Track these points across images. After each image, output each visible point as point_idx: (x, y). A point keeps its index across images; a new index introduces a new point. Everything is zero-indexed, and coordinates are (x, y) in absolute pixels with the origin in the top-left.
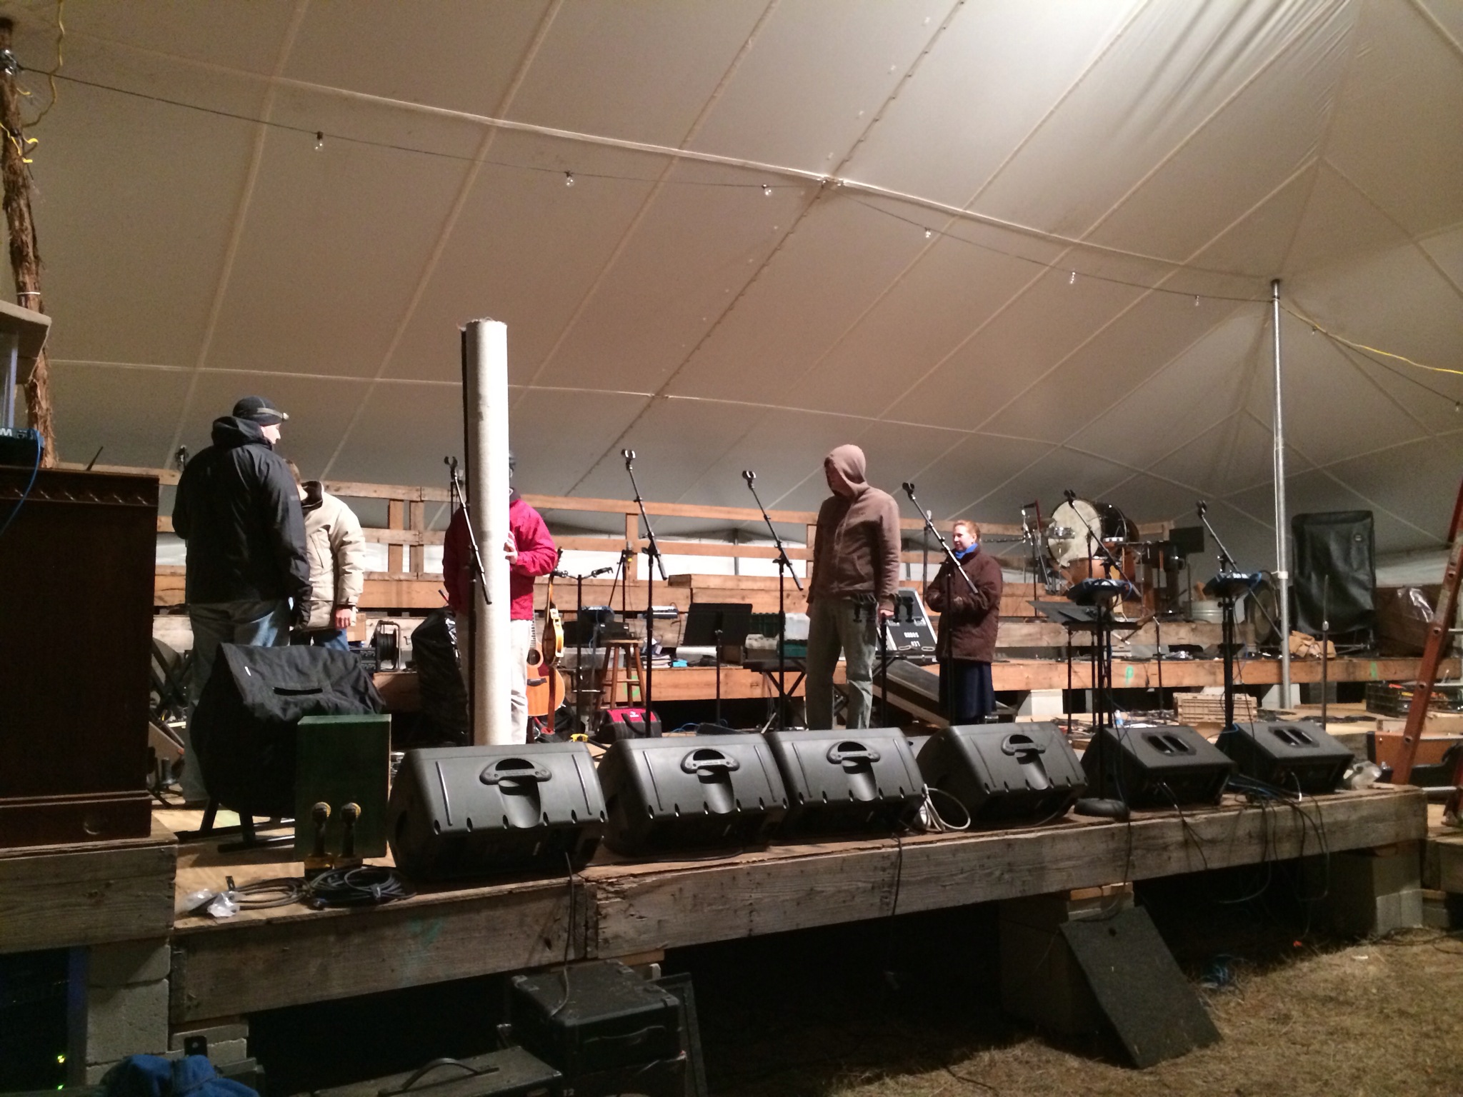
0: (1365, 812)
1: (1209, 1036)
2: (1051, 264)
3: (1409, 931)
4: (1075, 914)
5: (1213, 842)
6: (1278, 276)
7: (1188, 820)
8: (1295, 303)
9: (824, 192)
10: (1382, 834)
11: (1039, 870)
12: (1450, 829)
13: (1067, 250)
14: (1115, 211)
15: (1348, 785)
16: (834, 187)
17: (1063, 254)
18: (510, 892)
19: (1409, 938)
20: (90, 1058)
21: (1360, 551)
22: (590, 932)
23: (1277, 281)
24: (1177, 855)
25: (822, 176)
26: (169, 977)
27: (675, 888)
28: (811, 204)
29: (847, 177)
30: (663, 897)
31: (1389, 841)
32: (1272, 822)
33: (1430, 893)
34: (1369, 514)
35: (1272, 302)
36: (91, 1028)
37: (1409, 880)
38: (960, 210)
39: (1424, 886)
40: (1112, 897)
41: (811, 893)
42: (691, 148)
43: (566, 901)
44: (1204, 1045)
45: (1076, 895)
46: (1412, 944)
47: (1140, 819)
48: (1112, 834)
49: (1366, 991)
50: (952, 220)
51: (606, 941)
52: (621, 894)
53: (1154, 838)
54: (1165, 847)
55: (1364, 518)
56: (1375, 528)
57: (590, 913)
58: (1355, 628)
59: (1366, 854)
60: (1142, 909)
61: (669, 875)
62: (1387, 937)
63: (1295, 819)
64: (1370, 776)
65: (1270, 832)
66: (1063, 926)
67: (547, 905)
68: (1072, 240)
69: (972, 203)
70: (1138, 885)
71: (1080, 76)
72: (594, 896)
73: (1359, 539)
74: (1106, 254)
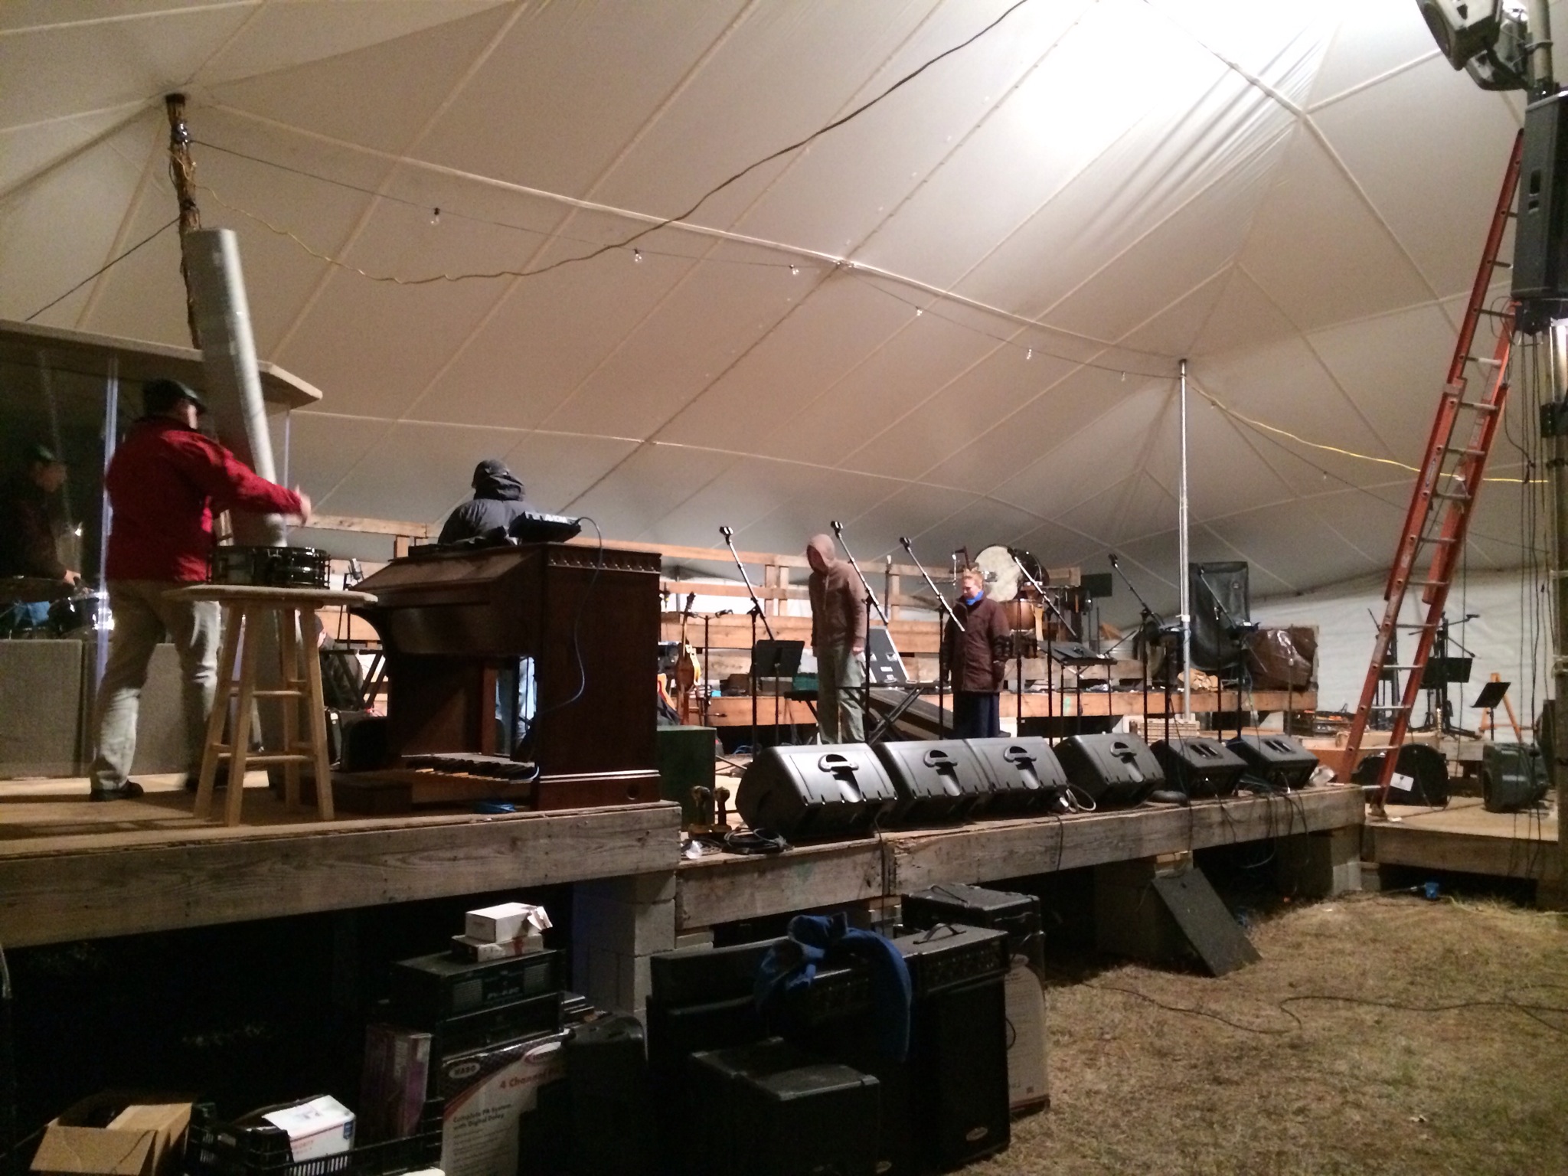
0: (1326, 803)
1: (1253, 957)
2: (1009, 339)
3: (1354, 892)
4: (1159, 872)
5: (1239, 822)
6: (1185, 357)
7: (1224, 806)
8: (1197, 380)
9: (836, 271)
10: (1338, 819)
11: (1139, 840)
12: (1377, 818)
13: (1023, 329)
14: (1068, 298)
15: (1312, 785)
16: (845, 268)
17: (1019, 332)
18: (849, 847)
19: (1354, 897)
20: (637, 952)
21: (1237, 596)
22: (892, 876)
23: (1184, 361)
24: (1217, 831)
25: (837, 258)
26: (675, 898)
27: (938, 846)
28: (822, 282)
29: (858, 259)
30: (929, 854)
31: (1339, 826)
32: (1273, 809)
33: (1368, 865)
34: (1244, 565)
35: (1180, 379)
36: (637, 932)
37: (1353, 854)
38: (944, 291)
39: (1362, 859)
40: (1181, 861)
41: (1011, 853)
42: (737, 232)
43: (878, 853)
44: (1252, 962)
45: (1161, 859)
46: (1359, 901)
47: (1197, 805)
48: (1180, 815)
49: (1341, 929)
50: (935, 299)
51: (900, 883)
52: (907, 850)
53: (1202, 819)
54: (1210, 826)
55: (1240, 569)
56: (1250, 576)
57: (891, 863)
58: (1232, 665)
59: (1325, 834)
60: (1198, 870)
61: (933, 838)
62: (1340, 897)
63: (1286, 807)
64: (1326, 777)
65: (1273, 815)
66: (1153, 881)
67: (868, 856)
68: (1027, 320)
69: (955, 287)
70: (1195, 852)
71: (1060, 189)
72: (893, 851)
73: (1236, 587)
74: (1053, 333)
